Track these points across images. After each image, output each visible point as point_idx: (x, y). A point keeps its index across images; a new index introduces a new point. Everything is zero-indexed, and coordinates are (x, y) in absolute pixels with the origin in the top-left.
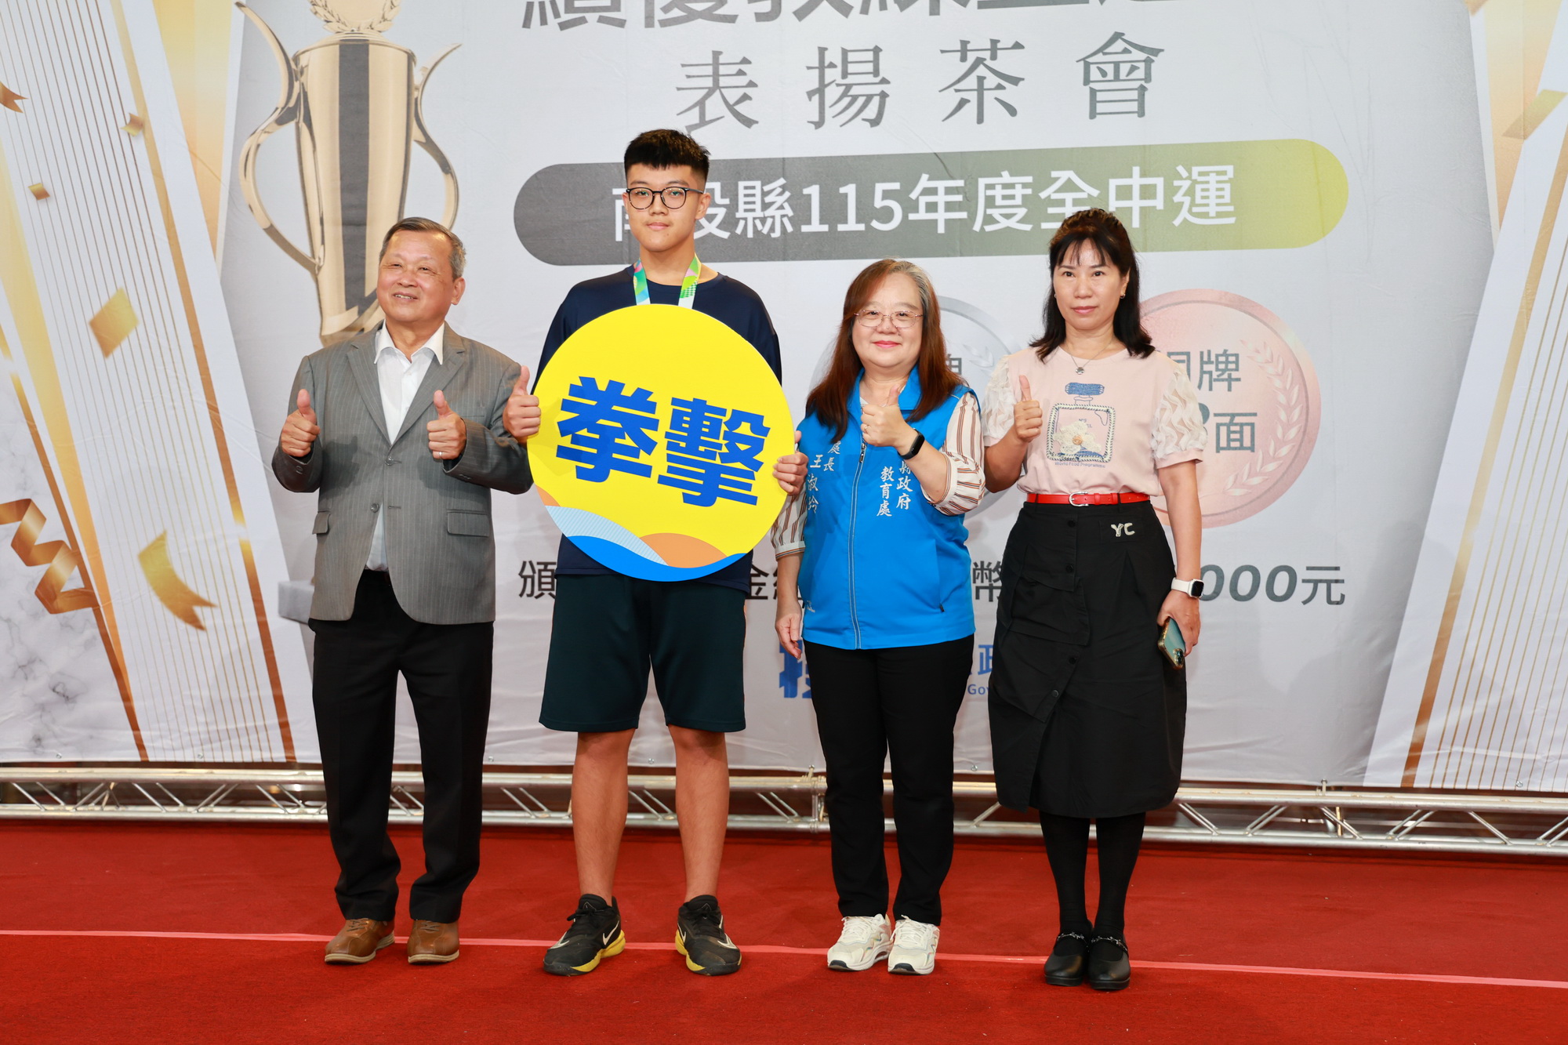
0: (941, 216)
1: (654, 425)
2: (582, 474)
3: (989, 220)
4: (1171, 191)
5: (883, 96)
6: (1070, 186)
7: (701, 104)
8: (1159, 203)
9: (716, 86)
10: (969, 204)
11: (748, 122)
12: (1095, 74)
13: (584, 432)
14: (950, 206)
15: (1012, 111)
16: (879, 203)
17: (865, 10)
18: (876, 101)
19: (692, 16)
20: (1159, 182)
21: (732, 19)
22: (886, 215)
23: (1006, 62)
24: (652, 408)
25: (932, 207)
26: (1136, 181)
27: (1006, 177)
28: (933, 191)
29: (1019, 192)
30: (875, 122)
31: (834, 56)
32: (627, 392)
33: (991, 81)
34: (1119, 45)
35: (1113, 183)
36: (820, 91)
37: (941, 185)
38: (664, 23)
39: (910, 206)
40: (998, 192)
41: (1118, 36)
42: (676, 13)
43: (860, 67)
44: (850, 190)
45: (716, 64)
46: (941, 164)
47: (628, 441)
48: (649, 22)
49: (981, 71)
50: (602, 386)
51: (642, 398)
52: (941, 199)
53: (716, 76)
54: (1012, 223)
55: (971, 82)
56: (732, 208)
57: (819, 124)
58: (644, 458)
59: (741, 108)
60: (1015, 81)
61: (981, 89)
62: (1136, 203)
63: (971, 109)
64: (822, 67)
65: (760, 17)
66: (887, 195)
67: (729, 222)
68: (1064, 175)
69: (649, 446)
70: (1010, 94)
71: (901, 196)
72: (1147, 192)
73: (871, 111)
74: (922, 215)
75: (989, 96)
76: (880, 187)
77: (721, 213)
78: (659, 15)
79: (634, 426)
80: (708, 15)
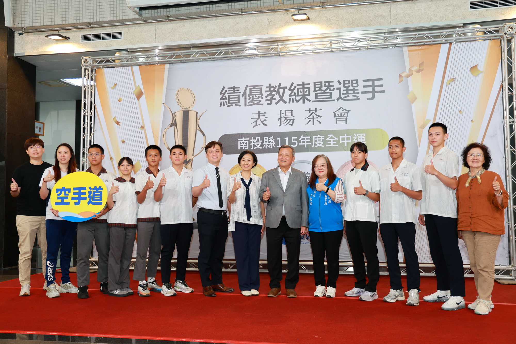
0: (306, 144)
3: (315, 145)
4: (353, 139)
5: (293, 120)
6: (332, 138)
7: (256, 121)
9: (259, 118)
10: (311, 141)
11: (266, 125)
12: (337, 115)
14: (307, 142)
15: (320, 123)
16: (293, 141)
17: (289, 102)
18: (292, 120)
19: (254, 104)
20: (350, 137)
21: (262, 104)
22: (294, 144)
23: (318, 113)
25: (304, 142)
26: (346, 137)
27: (319, 136)
28: (304, 139)
29: (322, 139)
30: (292, 125)
31: (283, 112)
33: (315, 117)
34: (341, 109)
35: (341, 137)
36: (281, 119)
37: (305, 138)
38: (248, 106)
39: (299, 142)
40: (317, 139)
41: (341, 108)
42: (251, 103)
43: (289, 114)
44: (287, 139)
45: (259, 113)
46: (305, 133)
48: (245, 105)
49: (313, 114)
52: (306, 140)
53: (259, 116)
54: (320, 145)
55: (311, 117)
56: (262, 142)
57: (280, 125)
59: (264, 122)
60: (320, 117)
61: (313, 118)
62: (346, 141)
63: (311, 122)
64: (281, 114)
65: (268, 104)
66: (294, 140)
67: (262, 145)
68: (331, 136)
70: (319, 119)
71: (297, 140)
72: (348, 139)
73: (291, 123)
74: (302, 144)
75: (315, 120)
76: (293, 138)
77: (260, 143)
78: (247, 104)
80: (257, 104)
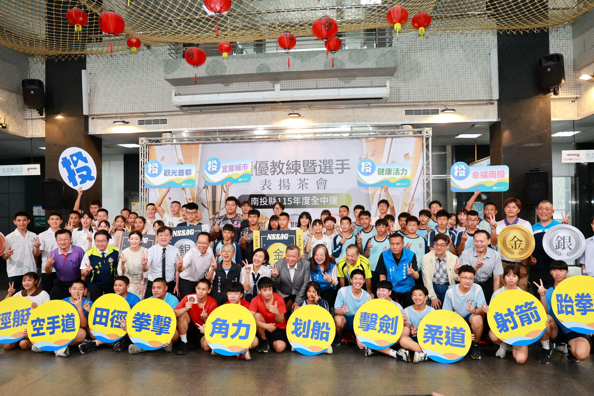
0: (297, 203)
1: (150, 320)
2: (137, 330)
3: (304, 203)
4: (329, 200)
5: (289, 186)
6: (315, 199)
7: (264, 186)
8: (327, 201)
9: (266, 184)
10: (301, 201)
11: (270, 189)
12: (318, 183)
13: (137, 323)
14: (299, 201)
15: (307, 188)
16: (289, 201)
17: (286, 174)
18: (288, 187)
19: (262, 174)
20: (327, 198)
21: (268, 175)
22: (290, 202)
23: (306, 181)
24: (150, 317)
25: (296, 201)
26: (324, 198)
27: (306, 197)
28: (296, 199)
29: (308, 199)
30: (288, 189)
31: (282, 180)
32: (146, 314)
33: (304, 184)
34: (322, 180)
35: (321, 198)
36: (281, 184)
37: (297, 198)
38: (258, 175)
39: (293, 201)
40: (305, 199)
41: (321, 178)
42: (260, 174)
43: (286, 182)
44: (285, 199)
45: (266, 181)
46: (297, 195)
47: (145, 324)
48: (256, 175)
49: (303, 183)
50: (141, 314)
51: (148, 315)
52: (297, 200)
53: (266, 182)
54: (307, 204)
55: (301, 184)
56: (268, 201)
57: (280, 189)
58: (148, 327)
59: (269, 187)
60: (307, 184)
61: (303, 185)
62: (324, 201)
63: (301, 188)
64: (280, 182)
65: (272, 175)
66: (290, 199)
67: (268, 203)
68: (314, 197)
69: (149, 324)
70: (307, 186)
71: (292, 200)
72: (326, 200)
73: (288, 188)
74: (295, 202)
75: (304, 186)
76: (289, 198)
77: (266, 202)
78: (258, 174)
79: (147, 321)
80: (264, 174)
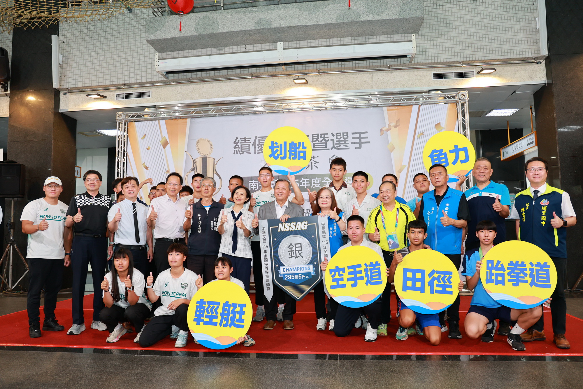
0: (306, 185)
3: (314, 186)
6: (327, 180)
10: (310, 183)
15: (317, 168)
23: (316, 159)
25: (304, 184)
27: (316, 179)
28: (304, 181)
29: (319, 181)
33: (314, 162)
37: (305, 180)
38: (258, 153)
40: (315, 181)
41: (334, 155)
42: (260, 151)
46: (306, 176)
48: (255, 153)
49: (312, 161)
52: (306, 182)
55: (310, 163)
60: (318, 163)
61: (312, 164)
63: (310, 167)
68: (326, 178)
70: (317, 165)
78: (257, 152)
